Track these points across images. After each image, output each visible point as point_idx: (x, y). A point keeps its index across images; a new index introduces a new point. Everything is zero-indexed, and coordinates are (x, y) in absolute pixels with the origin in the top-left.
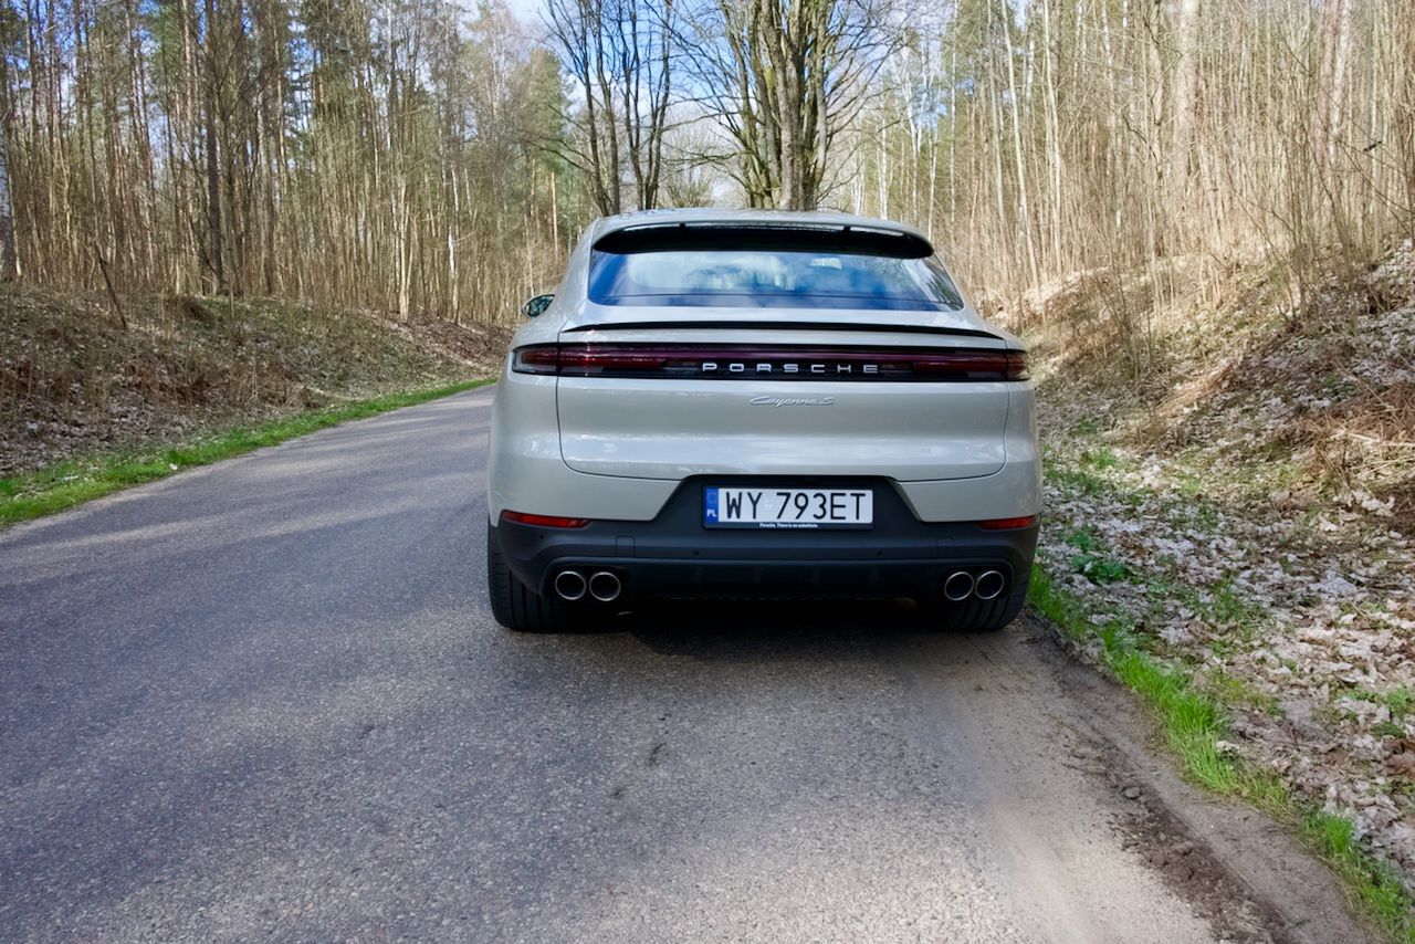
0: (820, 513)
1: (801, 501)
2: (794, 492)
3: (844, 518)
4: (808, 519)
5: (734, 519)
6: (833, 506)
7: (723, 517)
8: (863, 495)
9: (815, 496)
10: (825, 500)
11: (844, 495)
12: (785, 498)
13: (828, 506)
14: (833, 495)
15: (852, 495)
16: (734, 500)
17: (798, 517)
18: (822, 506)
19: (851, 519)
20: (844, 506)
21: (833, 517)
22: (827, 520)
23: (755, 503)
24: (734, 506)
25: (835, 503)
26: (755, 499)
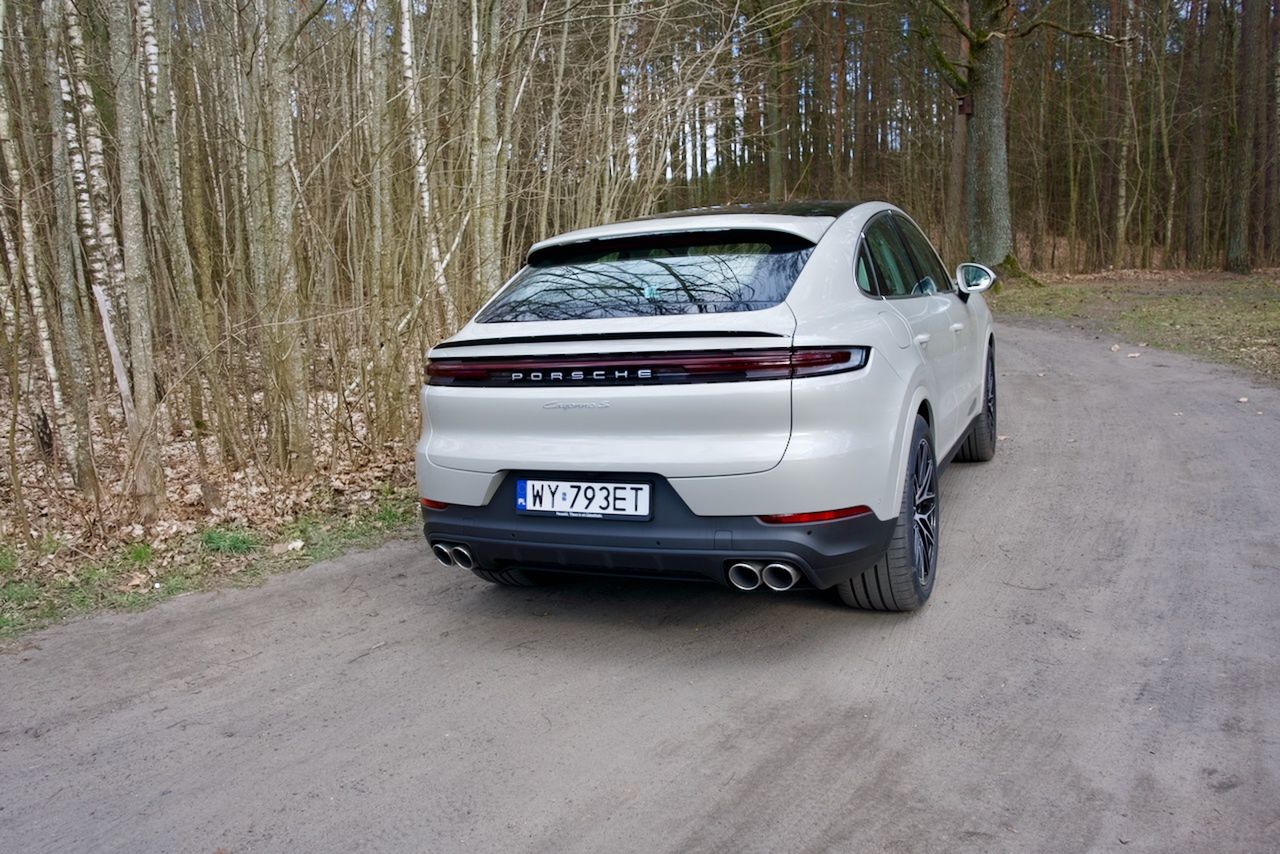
0: (604, 504)
1: (590, 494)
2: (584, 485)
3: (624, 510)
4: (595, 509)
5: (537, 507)
6: (615, 499)
7: (530, 506)
8: (641, 489)
9: (601, 489)
10: (609, 494)
11: (624, 488)
12: (576, 490)
13: (611, 499)
14: (616, 488)
15: (632, 489)
16: (538, 492)
17: (587, 508)
18: (606, 498)
19: (630, 511)
20: (624, 499)
21: (615, 509)
22: (610, 511)
23: (553, 494)
24: (538, 497)
25: (617, 496)
26: (553, 490)
